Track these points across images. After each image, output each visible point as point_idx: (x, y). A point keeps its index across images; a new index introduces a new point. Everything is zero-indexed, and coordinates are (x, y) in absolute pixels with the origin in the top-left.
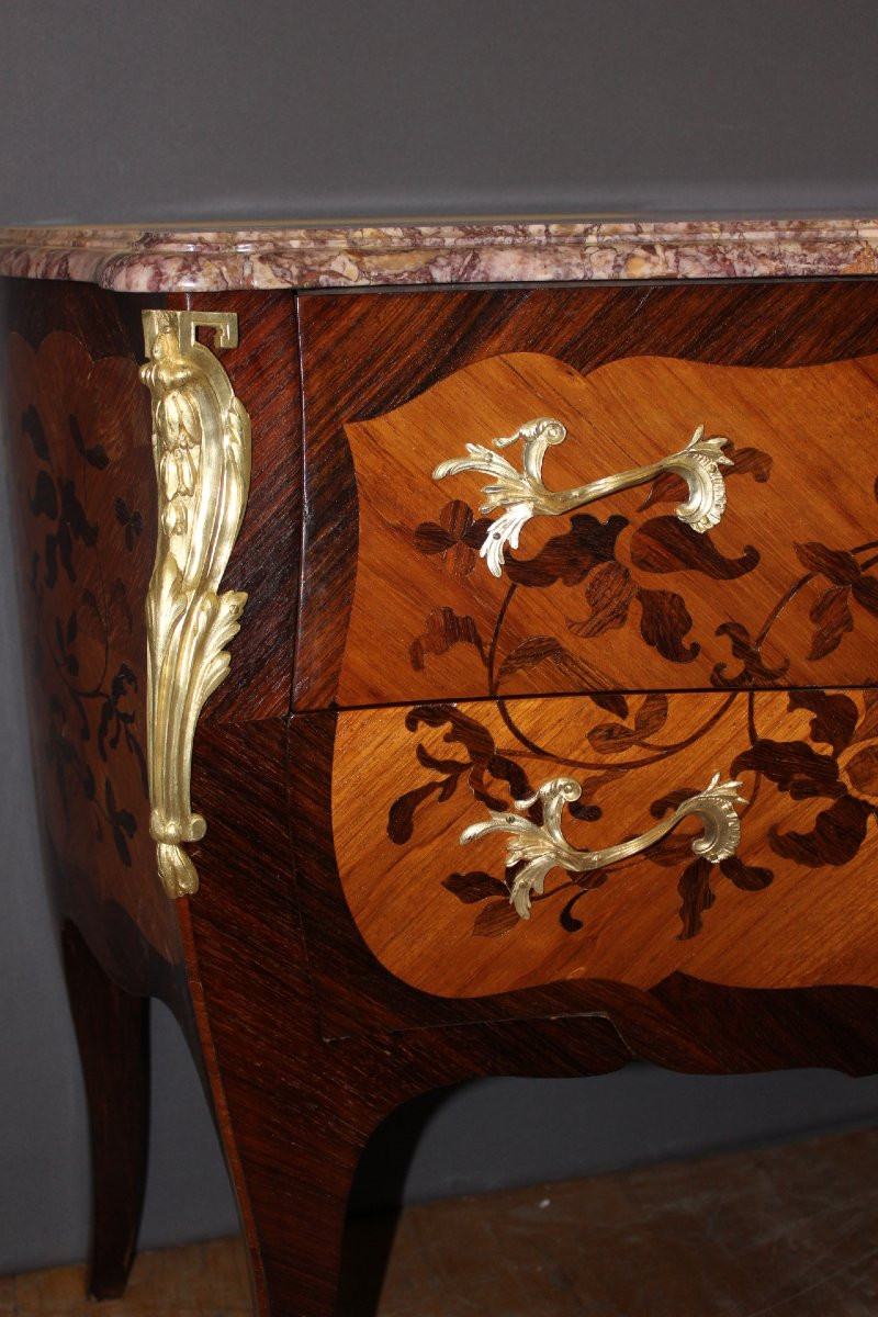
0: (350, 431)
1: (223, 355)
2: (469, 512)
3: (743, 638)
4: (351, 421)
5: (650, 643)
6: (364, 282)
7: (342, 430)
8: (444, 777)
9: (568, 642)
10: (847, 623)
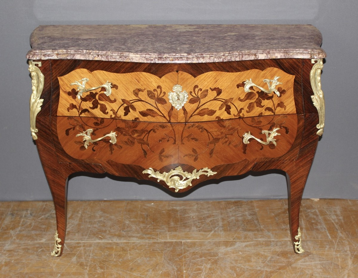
0: (59, 78)
1: (40, 68)
2: (75, 90)
3: (114, 112)
4: (59, 76)
5: (101, 111)
6: (58, 59)
7: (57, 78)
8: (73, 127)
9: (90, 110)
10: (129, 111)
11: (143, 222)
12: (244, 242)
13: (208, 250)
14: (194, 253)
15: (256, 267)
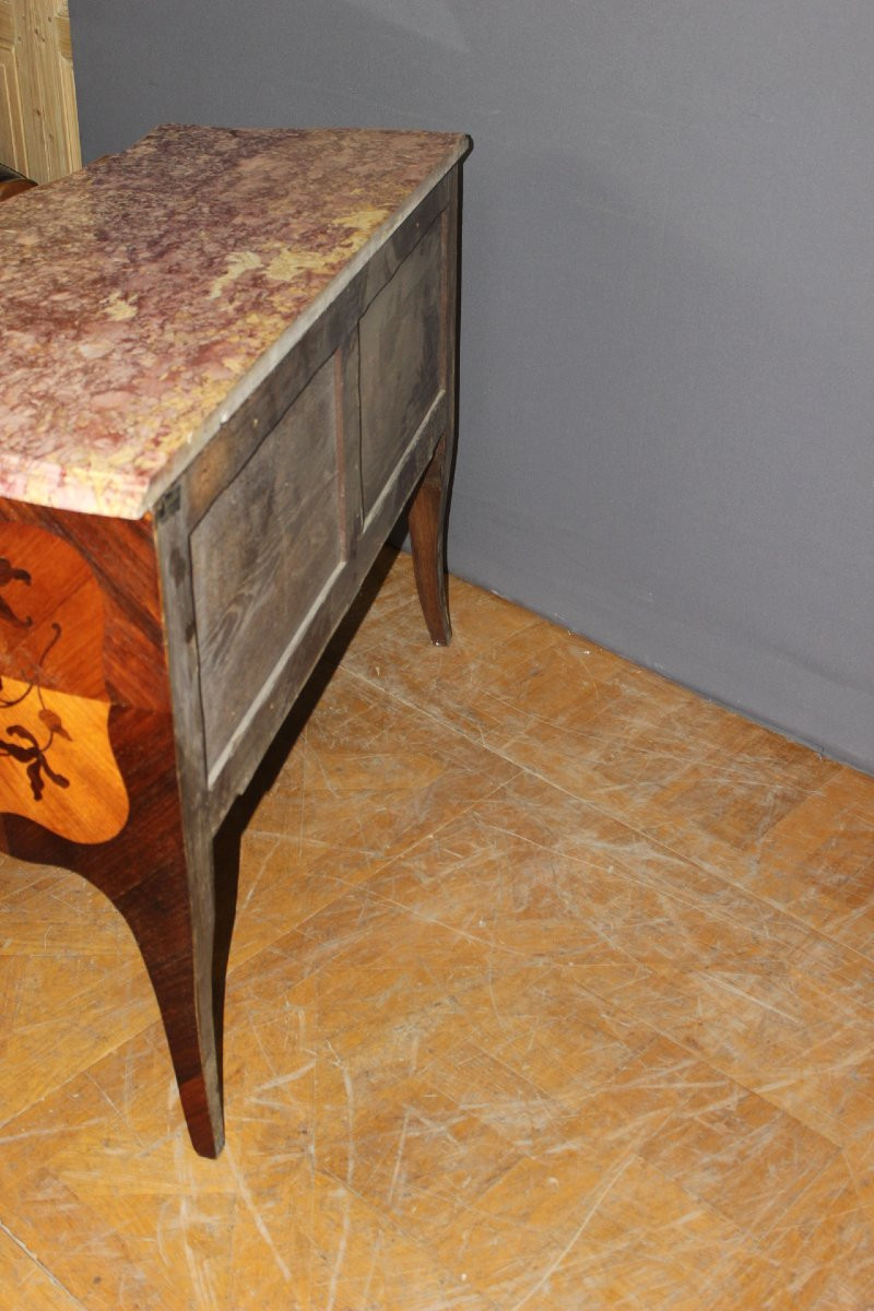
11: (506, 683)
12: (662, 850)
13: (551, 821)
14: (511, 808)
15: (594, 923)
